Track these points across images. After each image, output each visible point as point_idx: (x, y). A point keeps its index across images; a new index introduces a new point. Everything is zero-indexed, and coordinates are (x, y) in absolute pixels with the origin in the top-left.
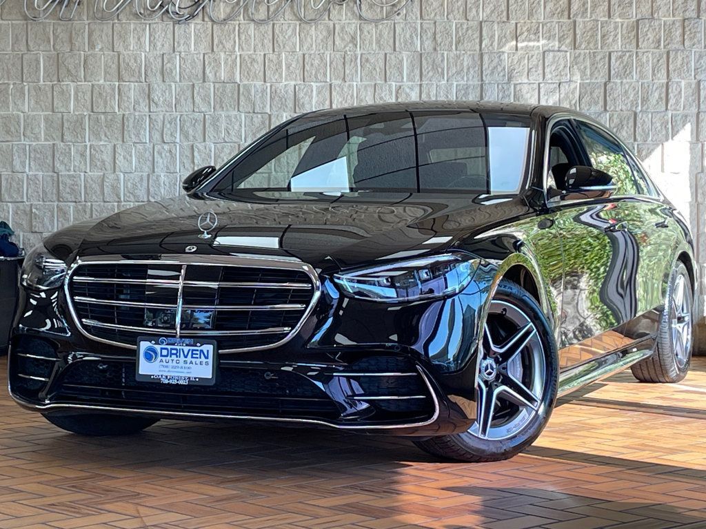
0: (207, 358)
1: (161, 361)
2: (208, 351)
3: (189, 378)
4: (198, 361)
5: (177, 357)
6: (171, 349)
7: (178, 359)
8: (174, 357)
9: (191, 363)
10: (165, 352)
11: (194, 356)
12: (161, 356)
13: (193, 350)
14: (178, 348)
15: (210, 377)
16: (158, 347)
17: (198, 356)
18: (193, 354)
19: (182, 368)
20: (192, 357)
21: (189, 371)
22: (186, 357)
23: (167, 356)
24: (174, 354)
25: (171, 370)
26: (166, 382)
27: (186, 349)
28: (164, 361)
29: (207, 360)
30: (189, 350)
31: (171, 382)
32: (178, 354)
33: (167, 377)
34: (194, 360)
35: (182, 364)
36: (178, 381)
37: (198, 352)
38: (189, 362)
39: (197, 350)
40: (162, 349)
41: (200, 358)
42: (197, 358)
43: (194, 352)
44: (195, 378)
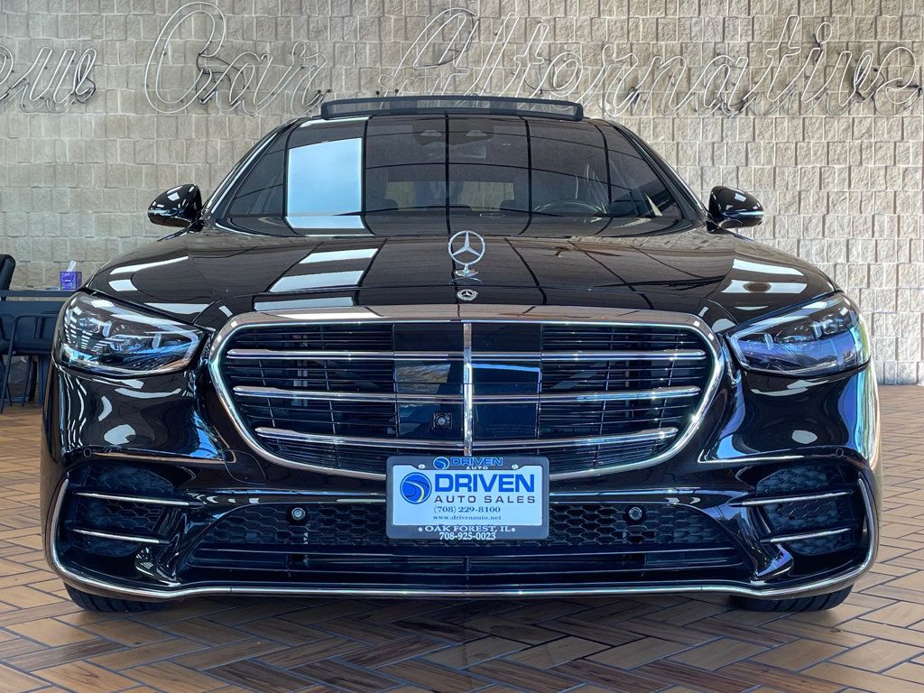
0: (530, 489)
1: (439, 499)
2: (532, 477)
3: (498, 528)
4: (513, 495)
5: (470, 490)
6: (458, 477)
7: (472, 493)
8: (463, 491)
9: (500, 500)
10: (444, 483)
11: (504, 486)
12: (438, 489)
13: (502, 477)
14: (471, 473)
15: (539, 523)
16: (431, 475)
17: (514, 486)
18: (501, 483)
19: (481, 509)
20: (501, 489)
21: (495, 514)
22: (488, 489)
23: (449, 489)
24: (464, 485)
25: (457, 514)
26: (451, 537)
27: (488, 475)
28: (444, 499)
29: (531, 494)
30: (495, 477)
31: (460, 537)
32: (472, 485)
33: (451, 528)
34: (504, 495)
35: (480, 503)
36: (474, 534)
37: (514, 480)
38: (494, 499)
39: (511, 476)
40: (438, 477)
41: (517, 490)
42: (511, 490)
43: (504, 480)
44: (510, 527)
